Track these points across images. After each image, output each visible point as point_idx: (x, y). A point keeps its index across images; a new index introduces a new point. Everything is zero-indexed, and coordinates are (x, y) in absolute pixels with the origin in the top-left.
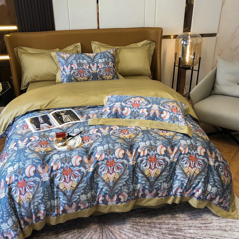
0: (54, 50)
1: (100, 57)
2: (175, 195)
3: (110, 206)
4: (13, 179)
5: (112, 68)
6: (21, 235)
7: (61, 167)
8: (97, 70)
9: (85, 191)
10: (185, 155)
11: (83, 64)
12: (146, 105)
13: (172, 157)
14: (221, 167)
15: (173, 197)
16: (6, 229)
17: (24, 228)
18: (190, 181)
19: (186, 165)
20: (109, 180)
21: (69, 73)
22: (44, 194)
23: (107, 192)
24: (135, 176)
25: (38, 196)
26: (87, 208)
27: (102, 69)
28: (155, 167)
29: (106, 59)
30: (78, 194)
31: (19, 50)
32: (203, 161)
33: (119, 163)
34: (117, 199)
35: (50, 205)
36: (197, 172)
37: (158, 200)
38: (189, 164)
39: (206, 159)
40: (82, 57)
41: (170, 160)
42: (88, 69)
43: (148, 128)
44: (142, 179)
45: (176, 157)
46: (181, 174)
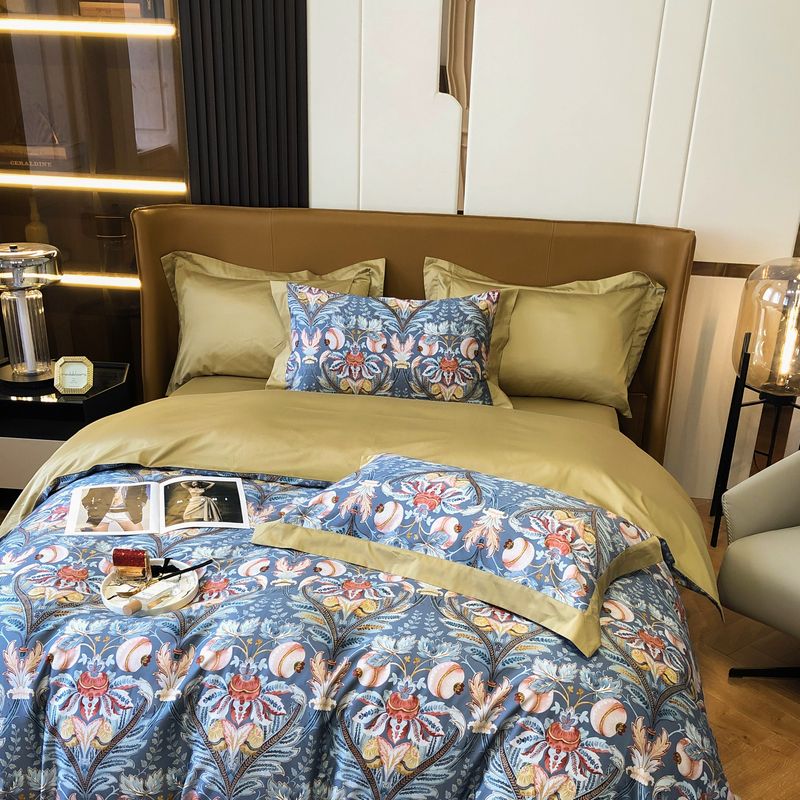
0: (293, 274)
1: (434, 314)
5: (468, 359)
7: (79, 666)
8: (410, 361)
9: (138, 765)
10: (534, 719)
11: (366, 334)
12: (464, 506)
13: (479, 713)
19: (526, 759)
20: (227, 745)
21: (313, 358)
22: (9, 742)
24: (328, 754)
27: (429, 359)
28: (404, 739)
29: (453, 324)
30: (113, 769)
31: (180, 261)
33: (275, 694)
35: (21, 784)
36: (568, 796)
38: (540, 756)
39: (617, 753)
40: (370, 308)
41: (467, 723)
42: (379, 355)
43: (445, 591)
44: (347, 770)
45: (494, 718)
46: (501, 790)
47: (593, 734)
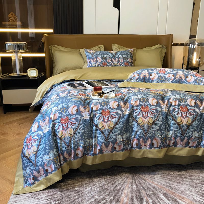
1: (121, 53)
3: (143, 151)
4: (57, 116)
5: (130, 63)
6: (60, 169)
7: (101, 109)
9: (121, 132)
11: (106, 58)
12: (172, 72)
15: (203, 148)
16: (47, 161)
17: (63, 164)
20: (144, 123)
21: (94, 64)
22: (85, 131)
23: (142, 135)
24: (168, 123)
25: (79, 133)
27: (122, 63)
28: (186, 116)
30: (114, 134)
33: (153, 109)
34: (150, 143)
35: (88, 143)
37: (189, 150)
40: (106, 53)
41: (200, 111)
42: (110, 63)
44: (174, 126)
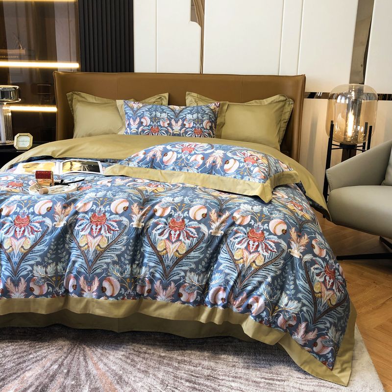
2: (214, 304)
3: (86, 300)
5: (207, 129)
8: (180, 130)
9: (43, 260)
10: (242, 228)
11: (160, 119)
13: (214, 226)
14: (316, 266)
15: (208, 309)
18: (241, 276)
19: (238, 246)
20: (89, 247)
21: (136, 130)
23: (82, 270)
24: (140, 250)
26: (46, 295)
27: (189, 129)
28: (178, 240)
30: (30, 263)
31: (75, 96)
32: (277, 245)
33: (113, 221)
34: (98, 287)
36: (260, 262)
37: (180, 308)
38: (245, 244)
39: (283, 242)
40: (162, 109)
41: (209, 231)
42: (166, 128)
44: (149, 257)
45: (222, 228)
46: (227, 262)
47: (270, 234)
